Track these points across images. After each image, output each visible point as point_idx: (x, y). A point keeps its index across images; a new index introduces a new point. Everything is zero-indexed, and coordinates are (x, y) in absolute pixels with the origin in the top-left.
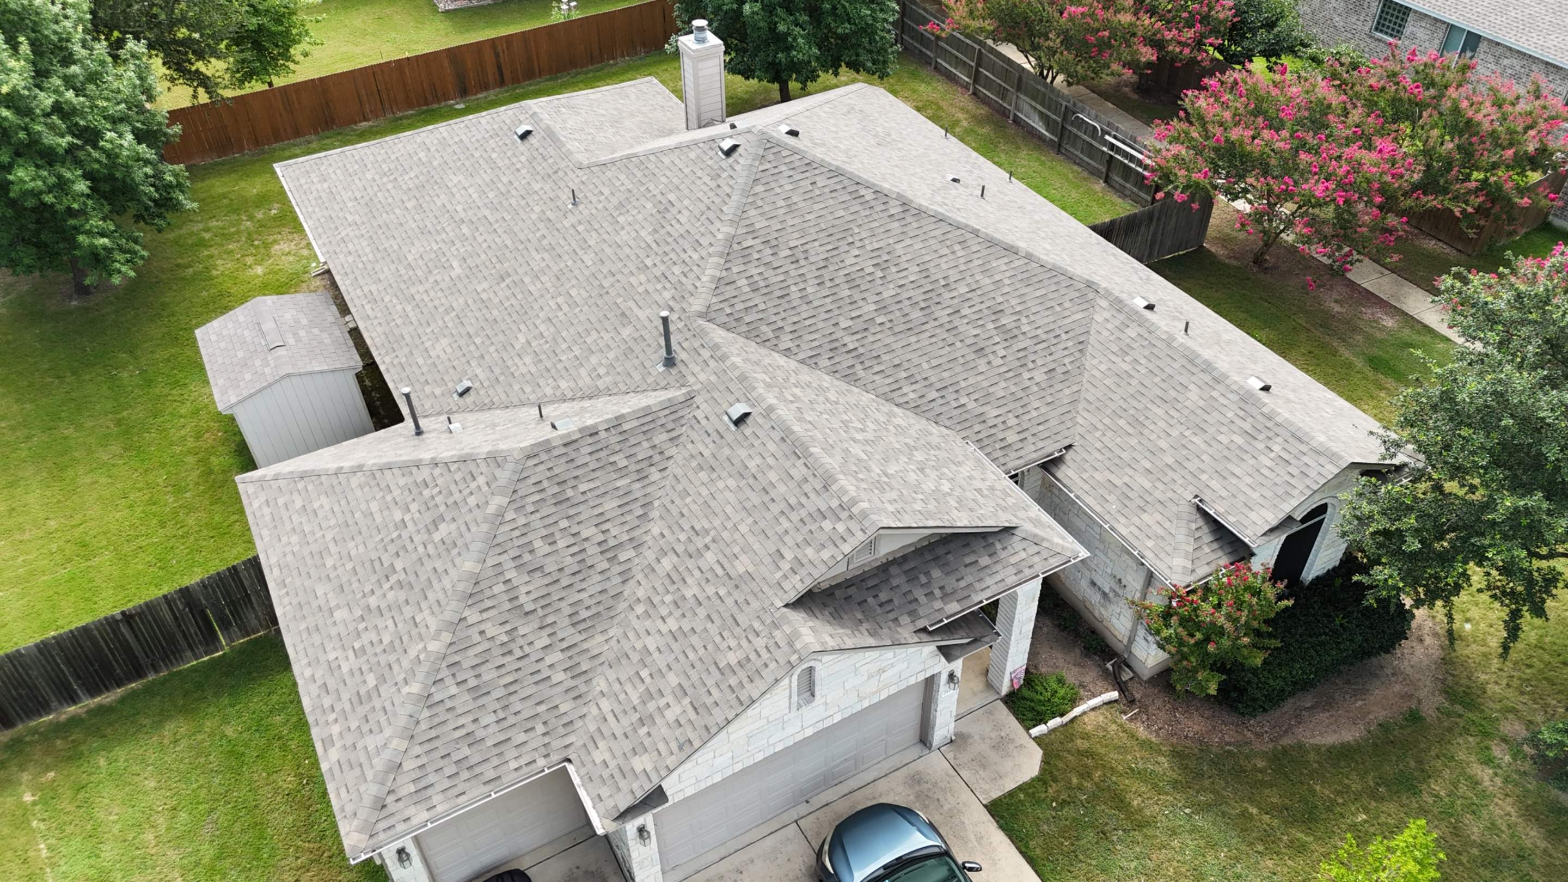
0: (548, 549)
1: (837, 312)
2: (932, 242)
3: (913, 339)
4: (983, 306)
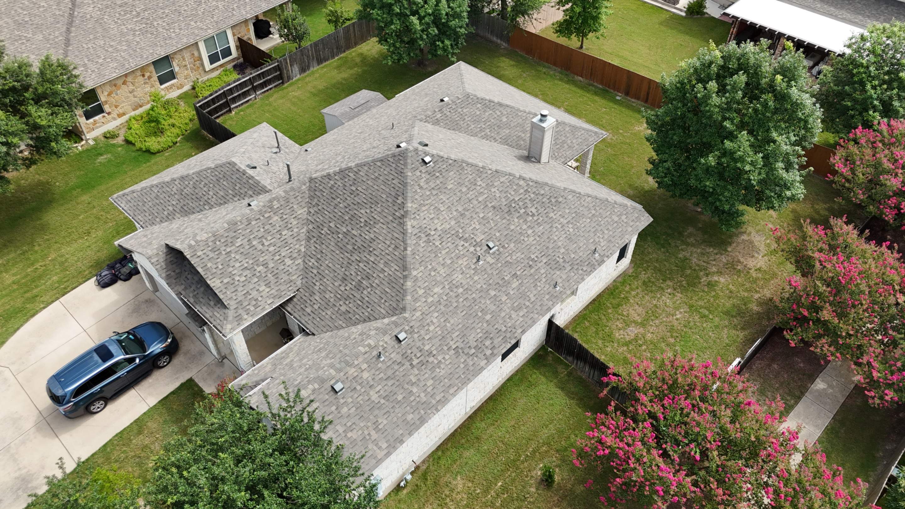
0: (202, 186)
1: (335, 219)
2: (390, 235)
3: (338, 252)
4: (368, 271)
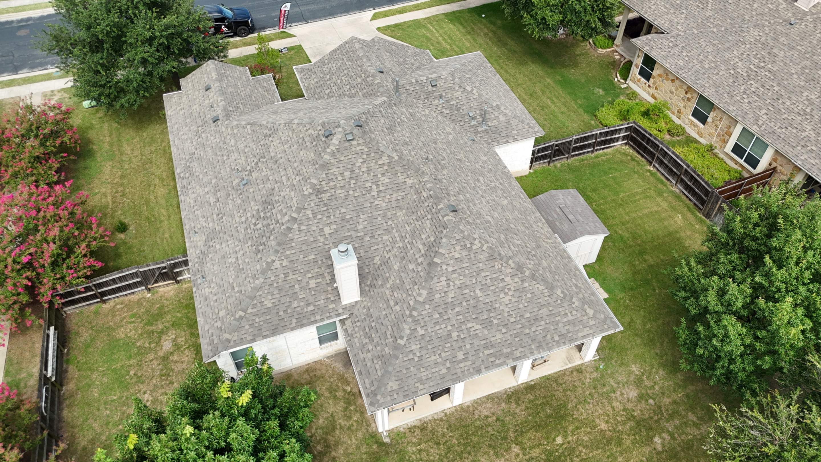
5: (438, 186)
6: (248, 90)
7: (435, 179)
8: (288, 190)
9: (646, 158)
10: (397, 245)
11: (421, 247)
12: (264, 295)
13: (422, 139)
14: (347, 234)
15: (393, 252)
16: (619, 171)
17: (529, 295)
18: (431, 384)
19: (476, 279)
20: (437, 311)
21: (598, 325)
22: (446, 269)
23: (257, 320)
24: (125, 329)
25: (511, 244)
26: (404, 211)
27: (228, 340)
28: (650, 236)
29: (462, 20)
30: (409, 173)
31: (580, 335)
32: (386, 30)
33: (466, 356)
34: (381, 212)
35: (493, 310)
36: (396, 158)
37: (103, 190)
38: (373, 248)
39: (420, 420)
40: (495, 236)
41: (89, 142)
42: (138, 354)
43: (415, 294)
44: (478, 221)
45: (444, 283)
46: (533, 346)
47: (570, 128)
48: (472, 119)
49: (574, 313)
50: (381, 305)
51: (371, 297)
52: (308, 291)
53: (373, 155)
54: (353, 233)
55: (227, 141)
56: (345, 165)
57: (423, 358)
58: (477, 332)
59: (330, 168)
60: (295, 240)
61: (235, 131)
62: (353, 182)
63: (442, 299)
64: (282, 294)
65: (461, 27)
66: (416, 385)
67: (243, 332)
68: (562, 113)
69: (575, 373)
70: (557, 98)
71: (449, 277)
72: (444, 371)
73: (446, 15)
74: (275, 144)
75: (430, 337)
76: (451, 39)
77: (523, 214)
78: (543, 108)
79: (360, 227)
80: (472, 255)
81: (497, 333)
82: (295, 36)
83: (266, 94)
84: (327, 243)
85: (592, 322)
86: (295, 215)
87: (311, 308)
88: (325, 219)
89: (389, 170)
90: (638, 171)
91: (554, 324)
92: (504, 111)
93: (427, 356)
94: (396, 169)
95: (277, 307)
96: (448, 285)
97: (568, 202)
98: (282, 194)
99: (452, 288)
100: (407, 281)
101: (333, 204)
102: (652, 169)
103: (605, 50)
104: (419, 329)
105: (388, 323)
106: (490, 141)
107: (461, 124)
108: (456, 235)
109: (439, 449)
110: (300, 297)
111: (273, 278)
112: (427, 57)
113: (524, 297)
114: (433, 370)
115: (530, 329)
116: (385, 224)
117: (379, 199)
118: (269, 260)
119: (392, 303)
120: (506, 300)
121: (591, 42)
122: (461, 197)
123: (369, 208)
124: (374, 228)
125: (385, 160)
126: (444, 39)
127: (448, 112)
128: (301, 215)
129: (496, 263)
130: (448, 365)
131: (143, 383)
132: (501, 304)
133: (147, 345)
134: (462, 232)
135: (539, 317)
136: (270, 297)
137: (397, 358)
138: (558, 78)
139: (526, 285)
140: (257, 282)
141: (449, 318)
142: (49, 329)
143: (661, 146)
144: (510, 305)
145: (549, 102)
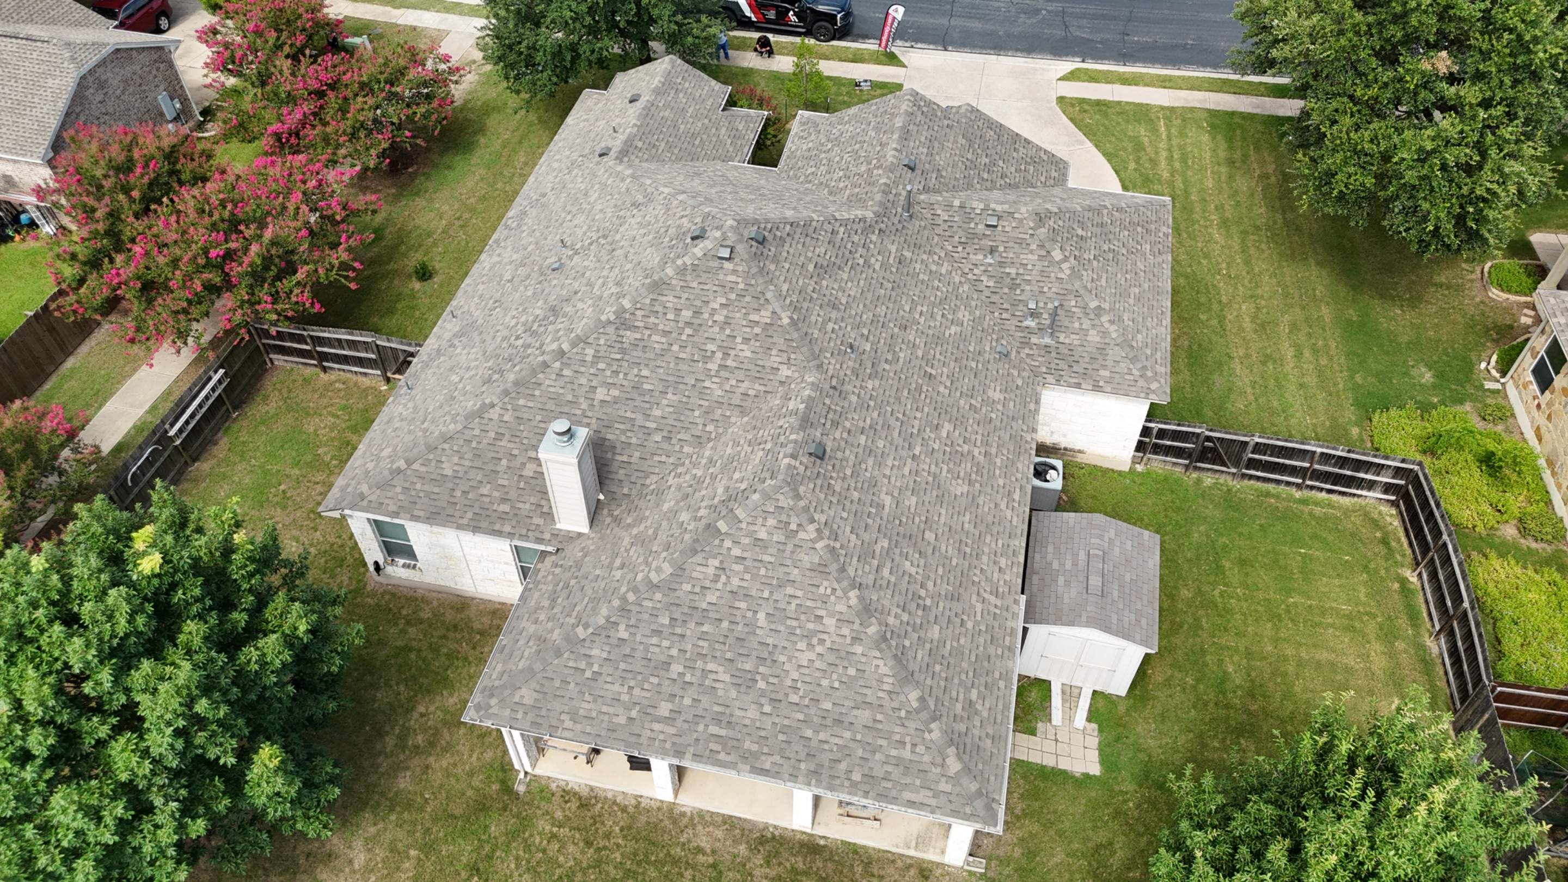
5: (828, 401)
6: (700, 124)
7: (834, 388)
8: (590, 302)
9: (1414, 552)
10: (694, 471)
11: (720, 490)
12: (448, 452)
13: (881, 310)
14: (628, 414)
15: (681, 480)
16: (1331, 550)
17: (852, 672)
18: (588, 729)
19: (771, 593)
20: (671, 612)
21: (952, 798)
22: (729, 549)
23: (418, 486)
24: (322, 421)
25: (889, 565)
26: (746, 419)
27: (362, 497)
28: (1290, 707)
29: (1238, 132)
30: (793, 356)
31: (907, 795)
32: (1073, 105)
33: (674, 715)
34: (706, 404)
35: (769, 663)
36: (786, 321)
37: (446, 208)
38: (657, 458)
39: (592, 789)
40: (866, 537)
41: (482, 130)
42: (309, 465)
43: (653, 566)
44: (856, 495)
45: (711, 571)
46: (803, 766)
47: (1293, 421)
48: (1032, 315)
49: (920, 749)
50: (603, 558)
51: (602, 538)
52: (516, 478)
53: (748, 299)
54: (639, 418)
55: (591, 192)
56: (692, 297)
57: (601, 679)
58: (717, 685)
59: (665, 292)
60: (543, 387)
61: (609, 182)
62: (688, 331)
63: (692, 597)
64: (476, 464)
65: (1223, 145)
66: (563, 717)
67: (389, 494)
68: (1302, 386)
69: (912, 872)
70: (1315, 351)
71: (726, 565)
72: (622, 720)
73: (1213, 114)
74: (633, 221)
75: (633, 649)
76: (1184, 160)
77: (982, 528)
78: (1266, 359)
79: (657, 413)
80: (790, 547)
81: (753, 706)
82: (905, 66)
83: (729, 141)
84: (590, 414)
85: (944, 786)
86: (565, 346)
87: (505, 508)
88: (608, 373)
89: (762, 337)
90: (1376, 571)
91: (868, 748)
92: (1107, 325)
93: (609, 679)
94: (775, 340)
95: (457, 481)
96: (716, 579)
97: (1117, 551)
98: (580, 305)
99: (719, 586)
100: (662, 537)
101: (635, 353)
102: (1414, 579)
103: (1505, 296)
104: (622, 627)
105: (590, 592)
106: (1044, 370)
107: (1005, 316)
108: (781, 497)
109: (583, 853)
110: (500, 482)
111: (477, 432)
112: (1054, 174)
113: (840, 670)
114: (605, 709)
115: (817, 732)
116: (700, 427)
117: (714, 380)
118: (487, 401)
119: (618, 562)
120: (804, 658)
121: (1486, 269)
122: (862, 439)
123: (689, 387)
124: (679, 424)
125: (764, 316)
126: (1170, 159)
127: (991, 284)
128: (575, 350)
129: (825, 583)
130: (634, 714)
131: (284, 508)
132: (790, 659)
133: (328, 458)
134: (798, 497)
135: (846, 720)
136: (456, 460)
137: (559, 654)
138: (1353, 314)
139: (858, 649)
140: (452, 426)
141: (683, 636)
142: (216, 372)
143: (1445, 537)
144: (806, 671)
145: (1290, 353)
